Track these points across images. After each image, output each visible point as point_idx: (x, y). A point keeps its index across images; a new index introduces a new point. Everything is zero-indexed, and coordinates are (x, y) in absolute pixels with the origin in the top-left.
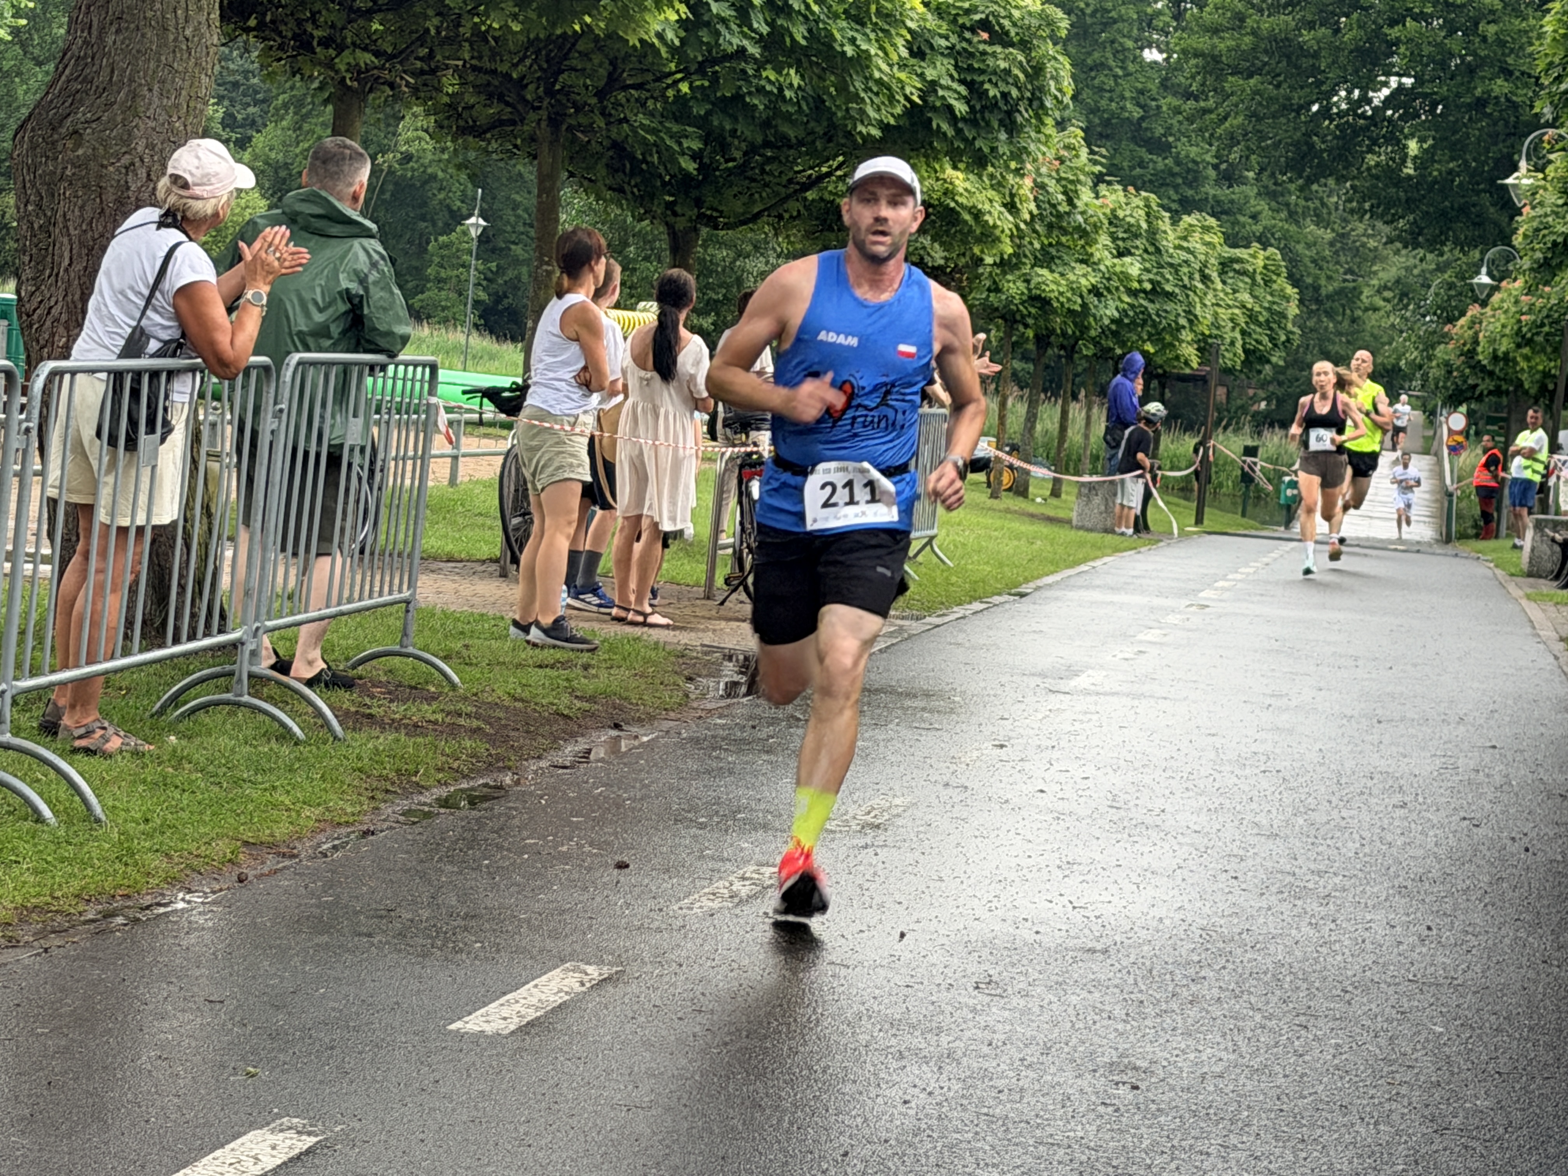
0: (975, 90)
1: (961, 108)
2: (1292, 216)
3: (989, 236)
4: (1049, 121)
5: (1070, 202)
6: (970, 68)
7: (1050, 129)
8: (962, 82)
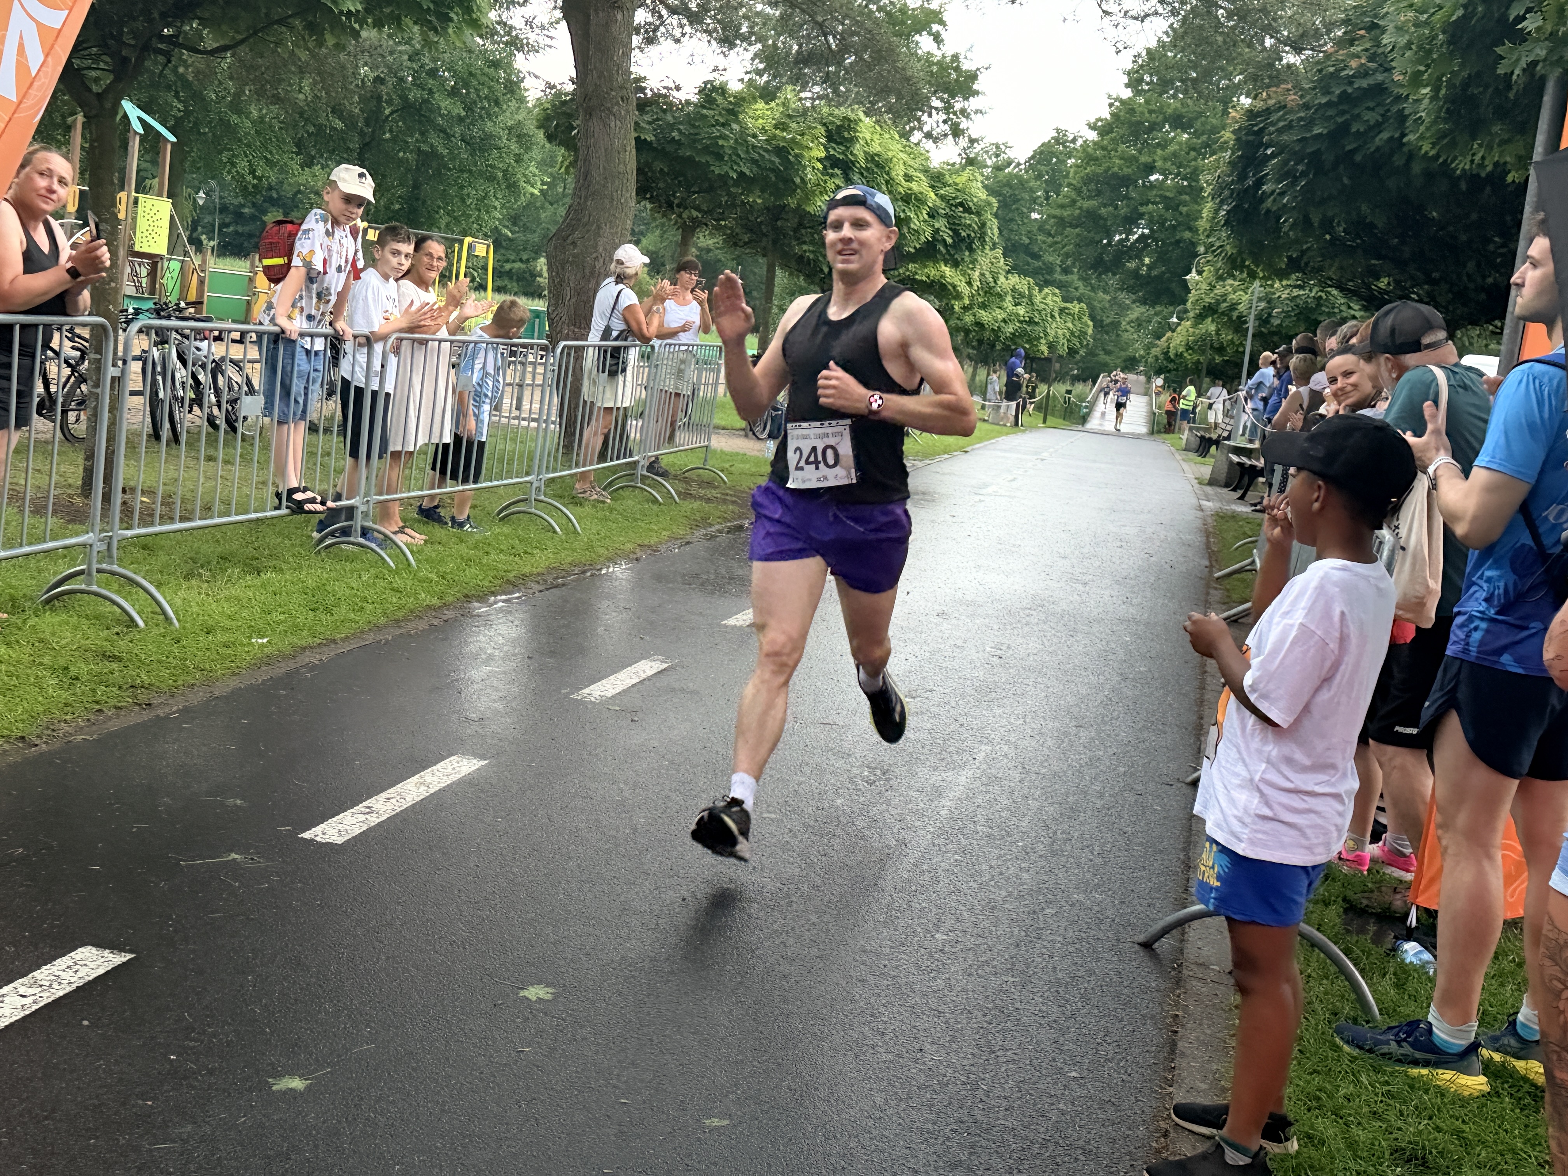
0: (956, 233)
1: (949, 240)
2: (1093, 289)
3: (959, 296)
4: (987, 247)
5: (995, 282)
6: (954, 224)
7: (987, 251)
8: (950, 229)
